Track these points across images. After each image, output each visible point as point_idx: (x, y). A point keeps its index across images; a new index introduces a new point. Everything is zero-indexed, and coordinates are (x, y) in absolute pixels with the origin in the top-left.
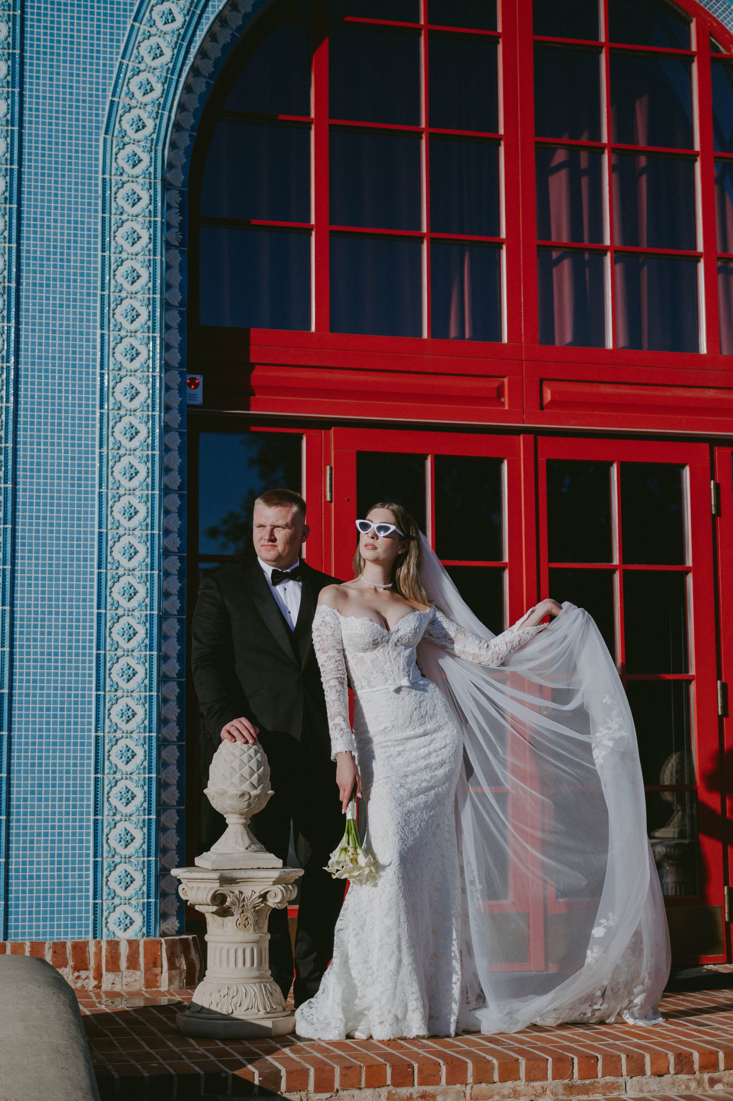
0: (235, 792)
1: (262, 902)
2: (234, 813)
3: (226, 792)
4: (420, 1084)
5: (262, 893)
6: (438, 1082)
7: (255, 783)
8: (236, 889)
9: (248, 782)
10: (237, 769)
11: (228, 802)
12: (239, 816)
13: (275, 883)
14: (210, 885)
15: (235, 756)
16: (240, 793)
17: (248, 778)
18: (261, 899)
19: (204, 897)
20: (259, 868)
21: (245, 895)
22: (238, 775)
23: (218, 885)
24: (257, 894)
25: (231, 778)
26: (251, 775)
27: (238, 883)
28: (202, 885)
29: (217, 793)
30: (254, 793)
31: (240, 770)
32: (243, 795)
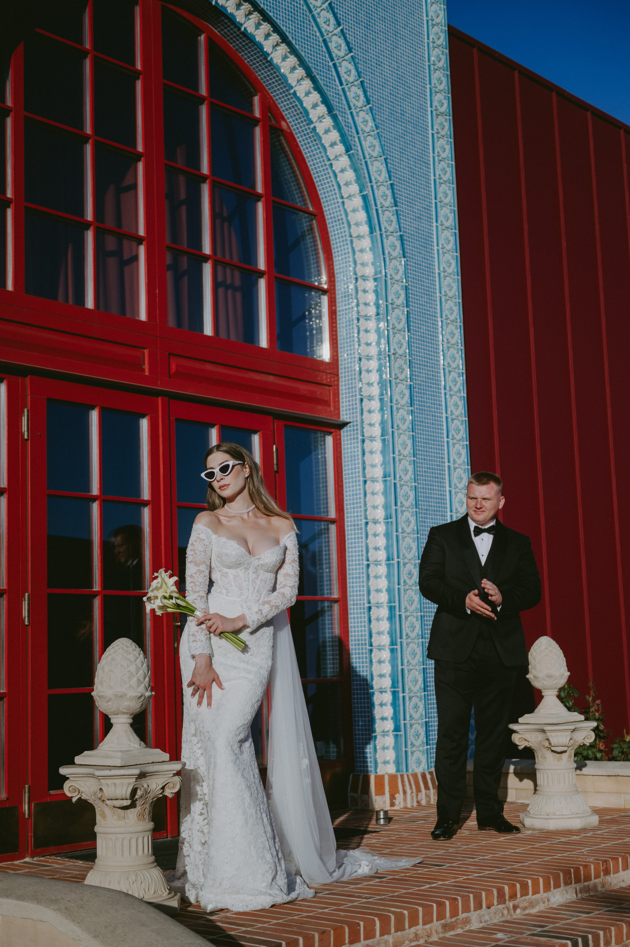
0: (135, 694)
1: (161, 793)
2: (127, 713)
3: (126, 695)
4: (365, 939)
5: (163, 785)
6: (374, 936)
7: (147, 685)
8: (145, 783)
9: (143, 685)
10: (134, 673)
11: (126, 704)
12: (128, 716)
13: (174, 775)
14: (126, 781)
15: (131, 662)
16: (139, 695)
17: (142, 680)
18: (162, 790)
19: (124, 792)
20: (153, 763)
21: (150, 787)
22: (135, 679)
23: (134, 780)
24: (161, 786)
25: (130, 681)
26: (145, 678)
27: (146, 777)
28: (118, 781)
29: (116, 696)
30: (148, 694)
31: (137, 674)
32: (141, 696)
